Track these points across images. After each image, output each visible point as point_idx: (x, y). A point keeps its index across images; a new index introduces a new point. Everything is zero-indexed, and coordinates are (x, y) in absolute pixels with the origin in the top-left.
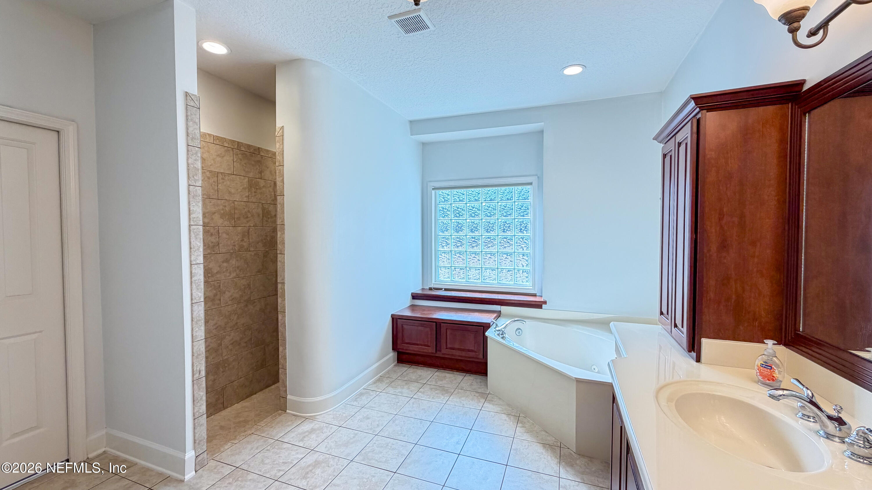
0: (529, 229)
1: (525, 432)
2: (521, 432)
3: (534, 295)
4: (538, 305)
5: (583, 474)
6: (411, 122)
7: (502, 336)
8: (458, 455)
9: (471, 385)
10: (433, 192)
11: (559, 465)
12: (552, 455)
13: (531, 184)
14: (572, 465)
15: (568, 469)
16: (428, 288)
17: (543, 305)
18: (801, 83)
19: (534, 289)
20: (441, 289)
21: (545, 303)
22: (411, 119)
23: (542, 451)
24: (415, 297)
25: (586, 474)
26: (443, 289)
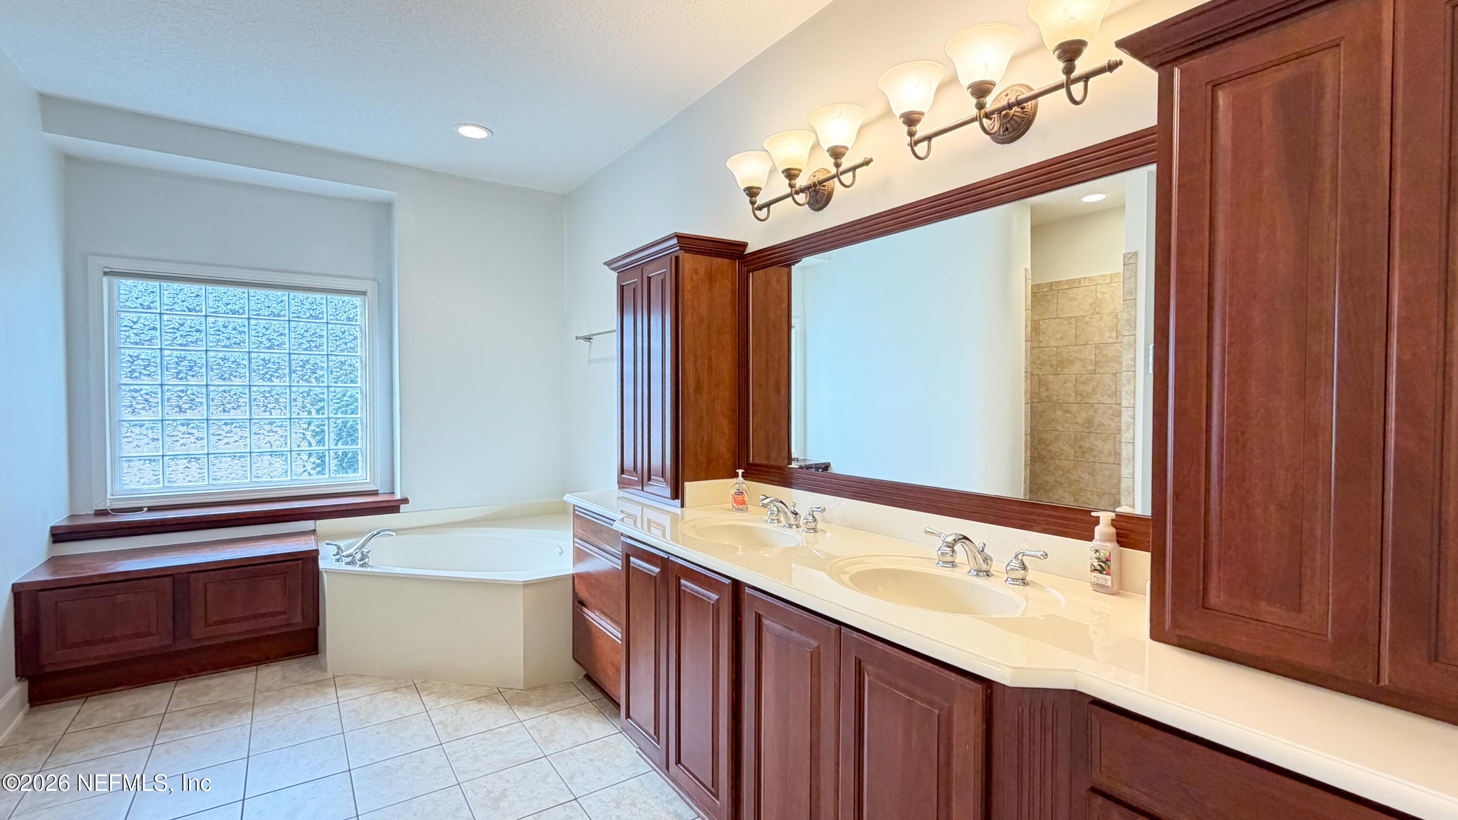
0: (359, 376)
1: (439, 698)
2: (433, 701)
3: (375, 493)
4: (392, 507)
5: (545, 705)
6: (43, 97)
7: (362, 563)
8: (348, 772)
9: (284, 678)
10: (105, 279)
11: (512, 711)
12: (496, 705)
13: (364, 293)
14: (527, 704)
15: (525, 709)
16: (93, 512)
17: (401, 506)
18: (744, 245)
19: (374, 481)
20: (140, 509)
21: (405, 501)
22: (46, 90)
23: (480, 707)
24: (59, 536)
25: (548, 704)
26: (145, 509)
